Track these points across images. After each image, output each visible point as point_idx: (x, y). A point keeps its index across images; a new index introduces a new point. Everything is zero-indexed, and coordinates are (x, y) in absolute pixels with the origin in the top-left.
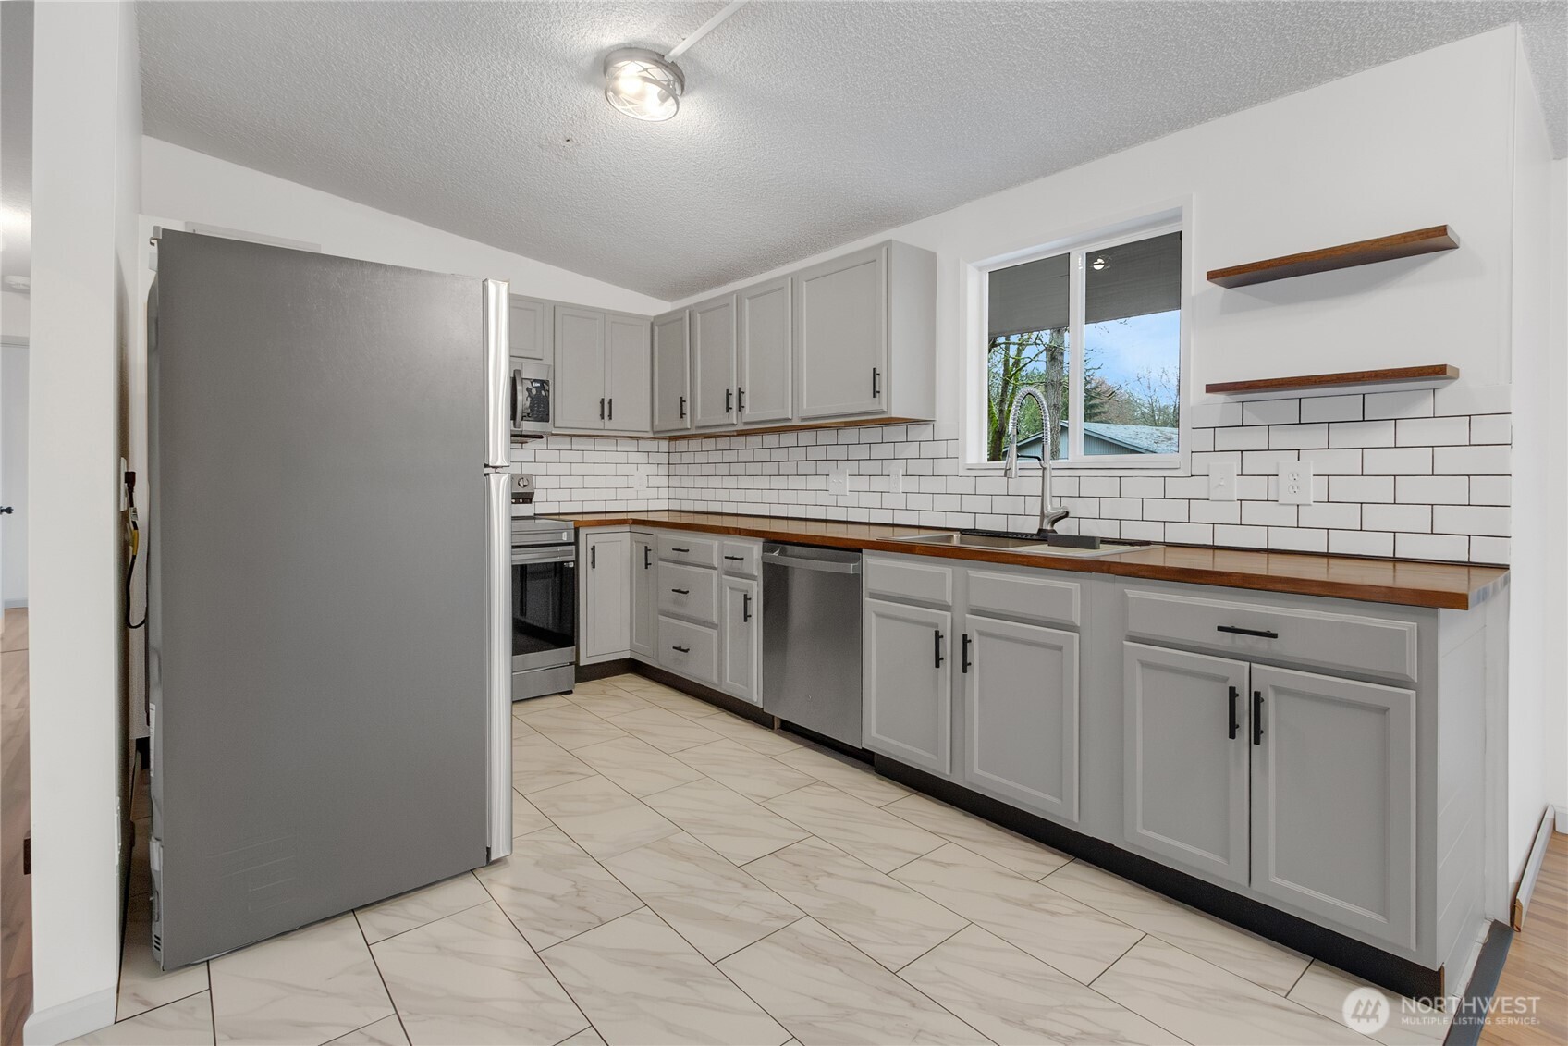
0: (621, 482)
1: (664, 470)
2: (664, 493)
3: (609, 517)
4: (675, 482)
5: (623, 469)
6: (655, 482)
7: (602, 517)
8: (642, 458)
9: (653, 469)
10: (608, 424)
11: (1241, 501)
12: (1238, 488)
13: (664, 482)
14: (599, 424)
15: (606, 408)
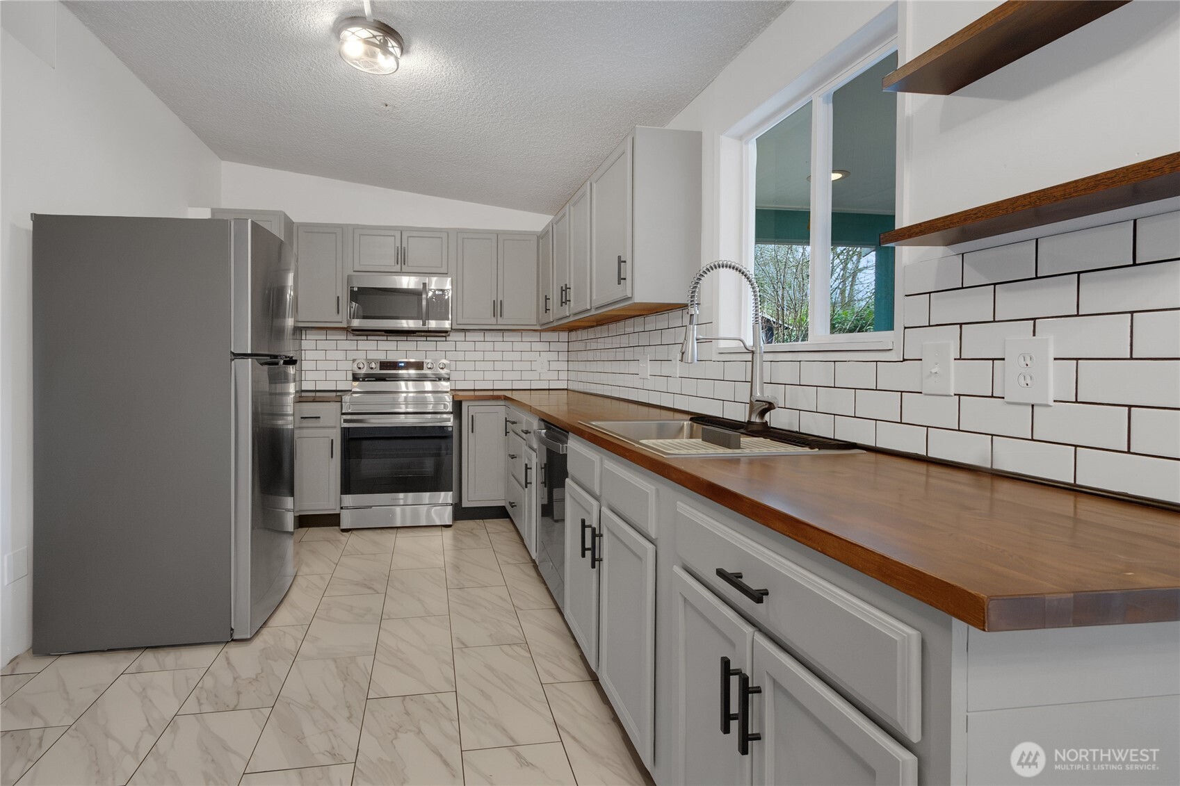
0: (527, 366)
1: (563, 356)
2: (563, 375)
3: (496, 393)
4: (572, 366)
5: (526, 356)
6: (554, 366)
7: (490, 393)
8: (544, 346)
9: (554, 356)
10: (500, 321)
11: (959, 395)
12: (955, 377)
13: (564, 366)
14: (493, 321)
15: (498, 308)
